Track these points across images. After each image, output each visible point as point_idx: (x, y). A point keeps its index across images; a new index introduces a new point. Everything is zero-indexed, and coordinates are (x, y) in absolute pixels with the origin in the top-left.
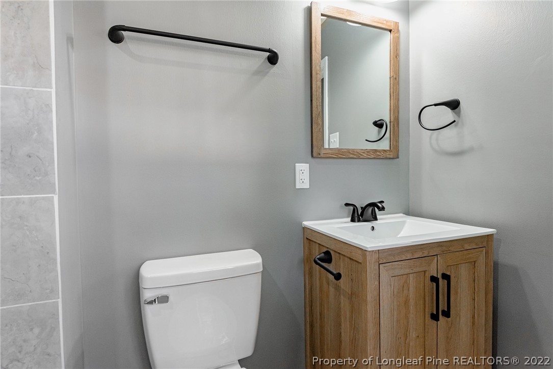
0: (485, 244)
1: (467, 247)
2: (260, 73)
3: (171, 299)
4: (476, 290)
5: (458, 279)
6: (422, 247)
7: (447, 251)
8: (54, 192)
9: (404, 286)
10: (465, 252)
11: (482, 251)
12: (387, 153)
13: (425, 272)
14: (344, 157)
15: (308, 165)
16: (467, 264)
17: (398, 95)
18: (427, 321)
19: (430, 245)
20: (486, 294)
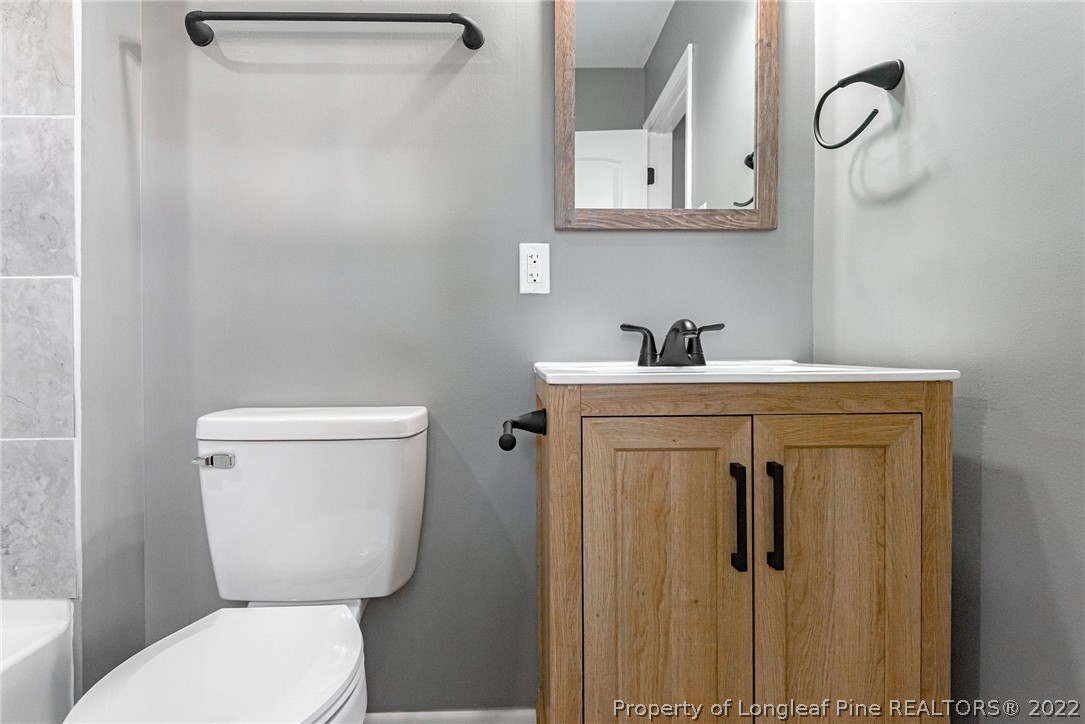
0: (920, 405)
1: (852, 405)
2: (447, 68)
3: (239, 462)
4: (890, 520)
5: (826, 483)
6: (705, 391)
7: (782, 409)
8: (72, 272)
9: (652, 477)
10: (846, 419)
11: (911, 422)
12: (743, 217)
13: (715, 450)
14: (632, 227)
15: (548, 245)
16: (856, 450)
17: (777, 82)
18: (720, 569)
19: (730, 388)
20: (924, 538)
